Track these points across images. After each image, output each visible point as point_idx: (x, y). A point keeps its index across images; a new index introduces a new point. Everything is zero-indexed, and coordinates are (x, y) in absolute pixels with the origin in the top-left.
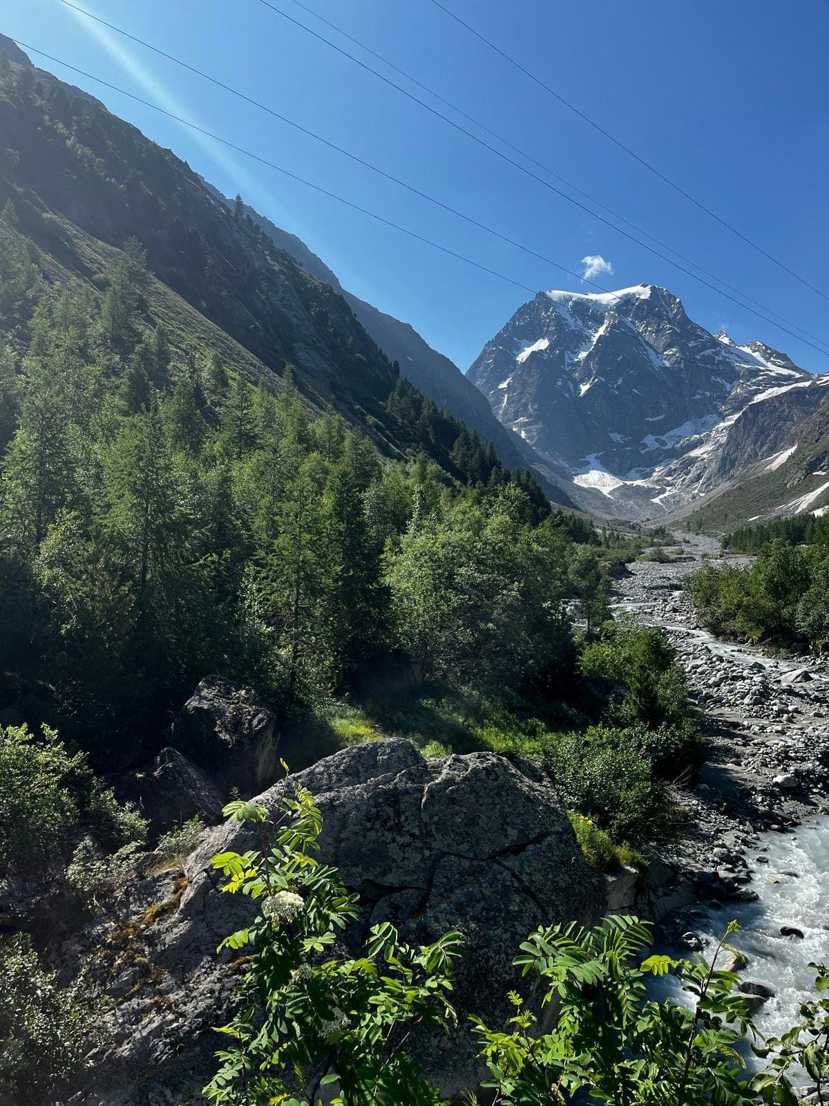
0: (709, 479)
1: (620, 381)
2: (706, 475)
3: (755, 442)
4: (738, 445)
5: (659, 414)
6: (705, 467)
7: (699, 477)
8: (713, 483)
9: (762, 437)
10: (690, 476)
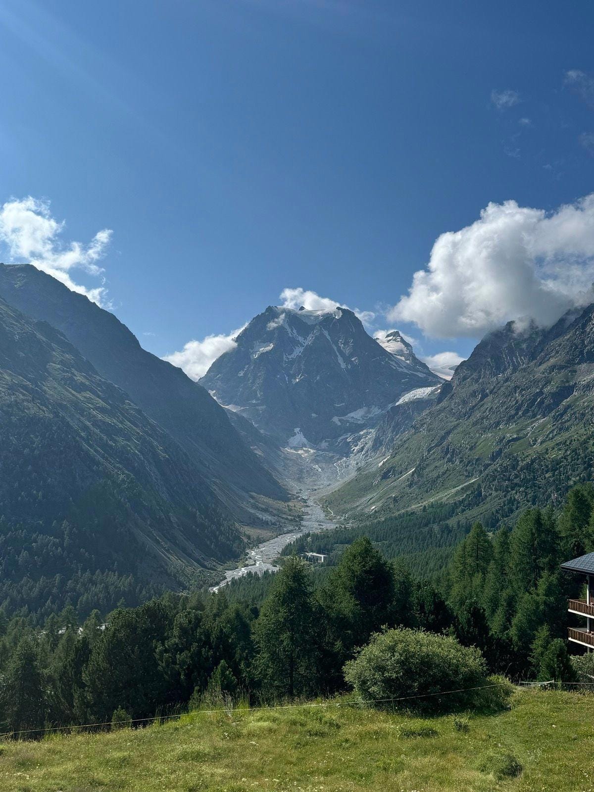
0: (367, 452)
1: (318, 378)
2: (365, 449)
3: (393, 432)
4: (384, 432)
5: (342, 402)
6: (366, 443)
7: (362, 449)
8: (369, 455)
9: (397, 429)
10: (358, 447)
